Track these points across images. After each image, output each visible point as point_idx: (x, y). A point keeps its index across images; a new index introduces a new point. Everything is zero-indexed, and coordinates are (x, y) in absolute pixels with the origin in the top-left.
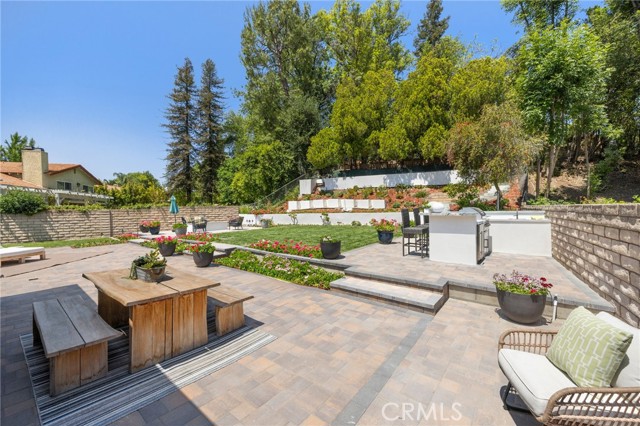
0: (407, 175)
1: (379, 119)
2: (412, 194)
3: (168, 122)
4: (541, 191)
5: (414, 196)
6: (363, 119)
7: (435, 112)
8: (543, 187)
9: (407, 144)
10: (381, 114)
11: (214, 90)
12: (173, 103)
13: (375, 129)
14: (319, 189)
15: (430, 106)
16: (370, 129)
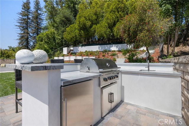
0: (108, 46)
1: (96, 20)
2: (109, 54)
3: (19, 24)
4: (170, 53)
5: (110, 55)
6: (90, 20)
7: (120, 15)
8: (170, 51)
9: (108, 30)
10: (98, 17)
11: (39, 12)
12: (21, 16)
13: (95, 24)
14: (71, 52)
15: (118, 12)
16: (93, 24)
